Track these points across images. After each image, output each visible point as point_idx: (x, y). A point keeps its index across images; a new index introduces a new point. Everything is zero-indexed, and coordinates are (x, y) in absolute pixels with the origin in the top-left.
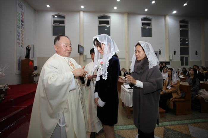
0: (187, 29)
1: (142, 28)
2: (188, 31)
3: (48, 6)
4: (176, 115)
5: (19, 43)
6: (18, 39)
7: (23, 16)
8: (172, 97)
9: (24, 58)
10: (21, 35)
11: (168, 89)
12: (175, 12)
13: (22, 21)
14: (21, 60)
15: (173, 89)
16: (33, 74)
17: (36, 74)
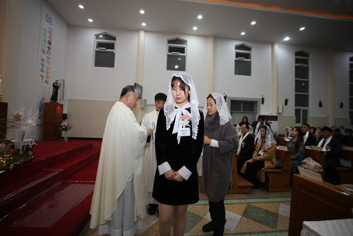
0: (306, 66)
1: (236, 61)
2: (307, 69)
3: (90, 20)
4: (268, 191)
5: (42, 76)
6: (42, 71)
7: (51, 35)
8: (264, 166)
9: (48, 100)
10: (46, 64)
11: (259, 155)
12: (287, 39)
13: (50, 43)
14: (43, 104)
15: (266, 155)
16: (62, 127)
17: (66, 127)
